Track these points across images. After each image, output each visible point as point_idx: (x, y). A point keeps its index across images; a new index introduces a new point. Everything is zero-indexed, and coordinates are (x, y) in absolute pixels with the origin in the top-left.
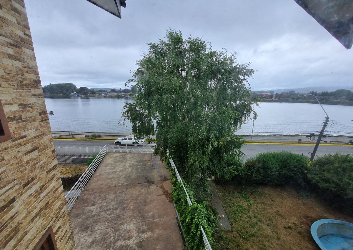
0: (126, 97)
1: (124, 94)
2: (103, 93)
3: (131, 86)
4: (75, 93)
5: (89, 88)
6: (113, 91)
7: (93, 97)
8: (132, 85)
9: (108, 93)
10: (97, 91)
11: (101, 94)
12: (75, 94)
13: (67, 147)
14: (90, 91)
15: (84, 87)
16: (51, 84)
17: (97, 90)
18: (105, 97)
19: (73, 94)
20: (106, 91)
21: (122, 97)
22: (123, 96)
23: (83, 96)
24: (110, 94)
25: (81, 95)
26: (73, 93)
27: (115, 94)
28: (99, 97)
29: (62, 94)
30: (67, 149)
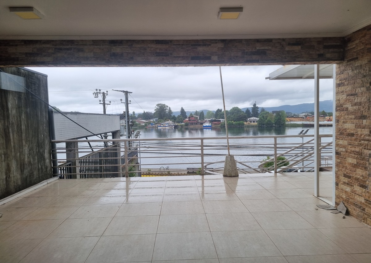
0: (150, 126)
1: (144, 121)
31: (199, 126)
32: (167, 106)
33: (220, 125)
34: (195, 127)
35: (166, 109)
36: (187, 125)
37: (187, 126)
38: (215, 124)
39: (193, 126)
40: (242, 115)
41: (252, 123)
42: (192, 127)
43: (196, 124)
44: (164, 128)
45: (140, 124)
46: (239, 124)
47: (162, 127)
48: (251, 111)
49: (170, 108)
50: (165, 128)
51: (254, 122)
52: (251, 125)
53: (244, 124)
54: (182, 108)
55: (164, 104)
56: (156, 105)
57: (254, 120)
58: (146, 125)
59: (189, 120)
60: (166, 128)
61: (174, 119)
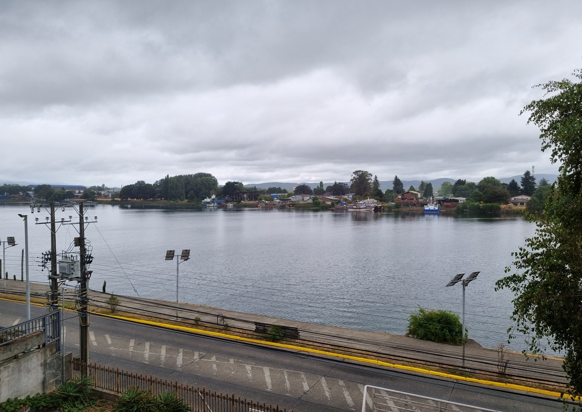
0: (339, 206)
1: (332, 197)
2: (276, 197)
3: (354, 176)
4: (214, 197)
5: (245, 184)
6: (302, 189)
7: (253, 207)
8: (356, 173)
9: (290, 195)
10: (263, 192)
11: (271, 199)
12: (213, 199)
13: (214, 359)
14: (246, 193)
15: (235, 183)
16: (168, 176)
17: (263, 188)
18: (282, 208)
19: (208, 200)
20: (285, 191)
21: (325, 208)
22: (329, 203)
23: (230, 205)
24: (293, 199)
25: (227, 202)
26: (210, 197)
27: (308, 199)
28: (268, 208)
29: (186, 201)
30: (214, 367)
31: (419, 208)
32: (370, 174)
33: (454, 209)
34: (411, 210)
35: (369, 179)
36: (397, 206)
37: (398, 208)
38: (448, 206)
39: (408, 209)
40: (499, 192)
41: (519, 207)
42: (405, 209)
43: (415, 205)
44: (357, 210)
45: (324, 202)
46: (491, 208)
47: (354, 208)
48: (519, 184)
49: (376, 177)
50: (359, 210)
51: (522, 204)
52: (514, 211)
53: (500, 208)
54: (396, 177)
55: (366, 172)
56: (354, 173)
57: (522, 201)
58: (333, 205)
59: (403, 199)
60: (362, 210)
61: (378, 194)
